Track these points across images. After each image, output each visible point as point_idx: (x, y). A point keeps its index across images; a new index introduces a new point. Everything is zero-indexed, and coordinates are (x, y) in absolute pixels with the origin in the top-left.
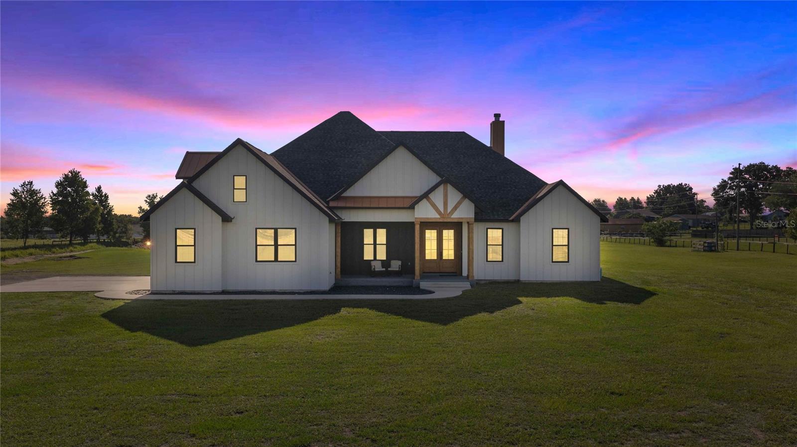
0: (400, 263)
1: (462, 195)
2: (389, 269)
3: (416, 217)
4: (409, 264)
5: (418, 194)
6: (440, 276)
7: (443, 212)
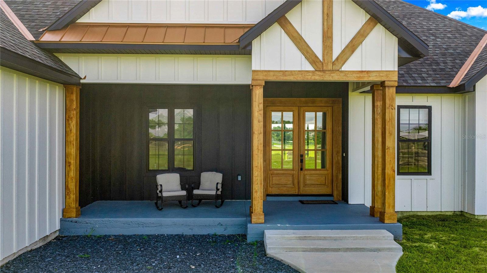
0: (218, 177)
1: (369, 16)
2: (196, 192)
3: (253, 68)
4: (240, 178)
5: (254, 19)
6: (302, 202)
7: (320, 57)
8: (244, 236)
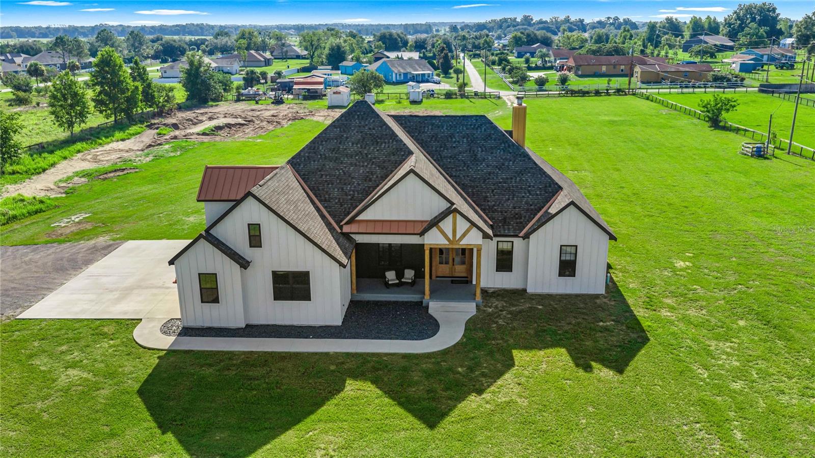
3: (426, 243)
5: (428, 217)
7: (451, 239)
8: (422, 302)
